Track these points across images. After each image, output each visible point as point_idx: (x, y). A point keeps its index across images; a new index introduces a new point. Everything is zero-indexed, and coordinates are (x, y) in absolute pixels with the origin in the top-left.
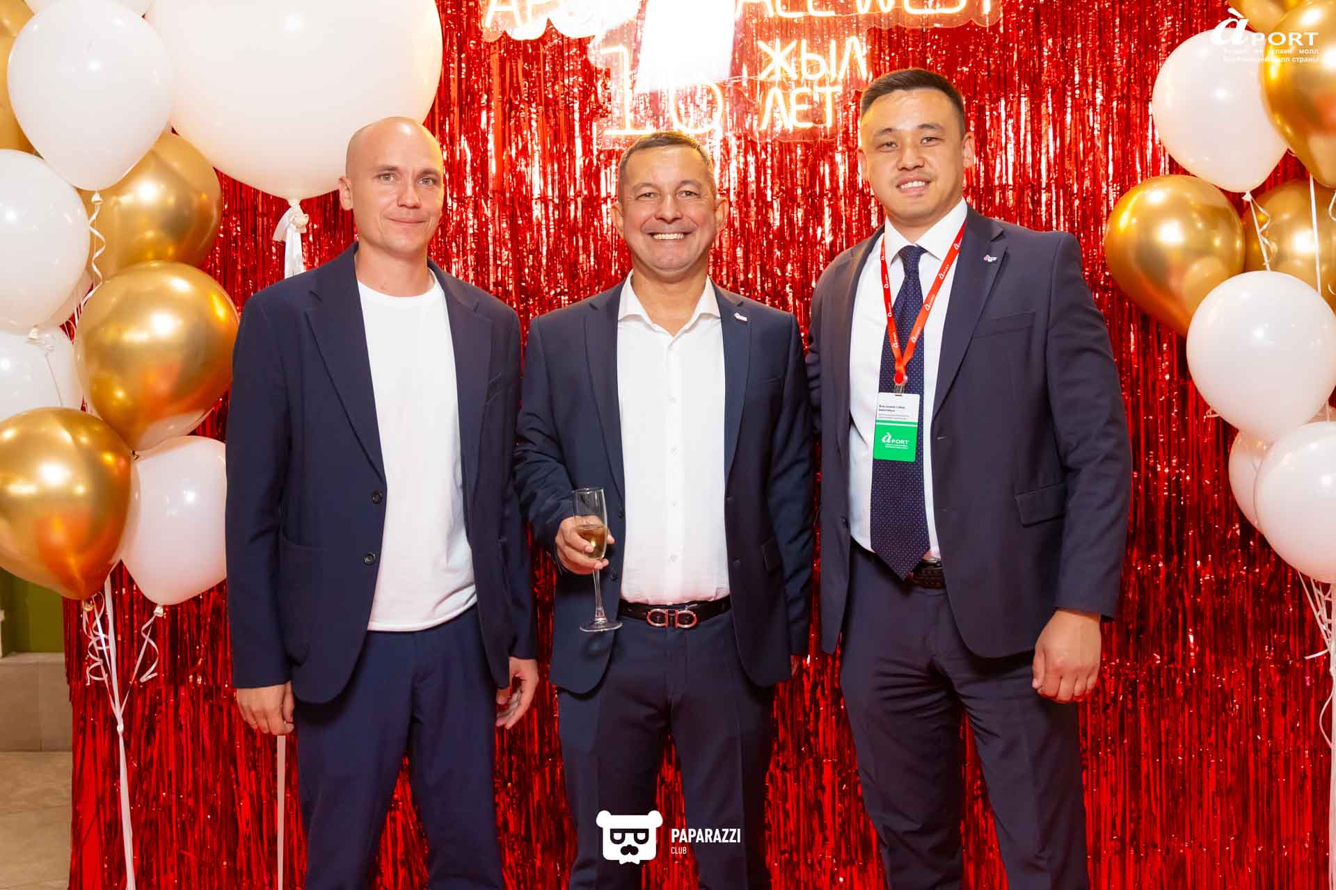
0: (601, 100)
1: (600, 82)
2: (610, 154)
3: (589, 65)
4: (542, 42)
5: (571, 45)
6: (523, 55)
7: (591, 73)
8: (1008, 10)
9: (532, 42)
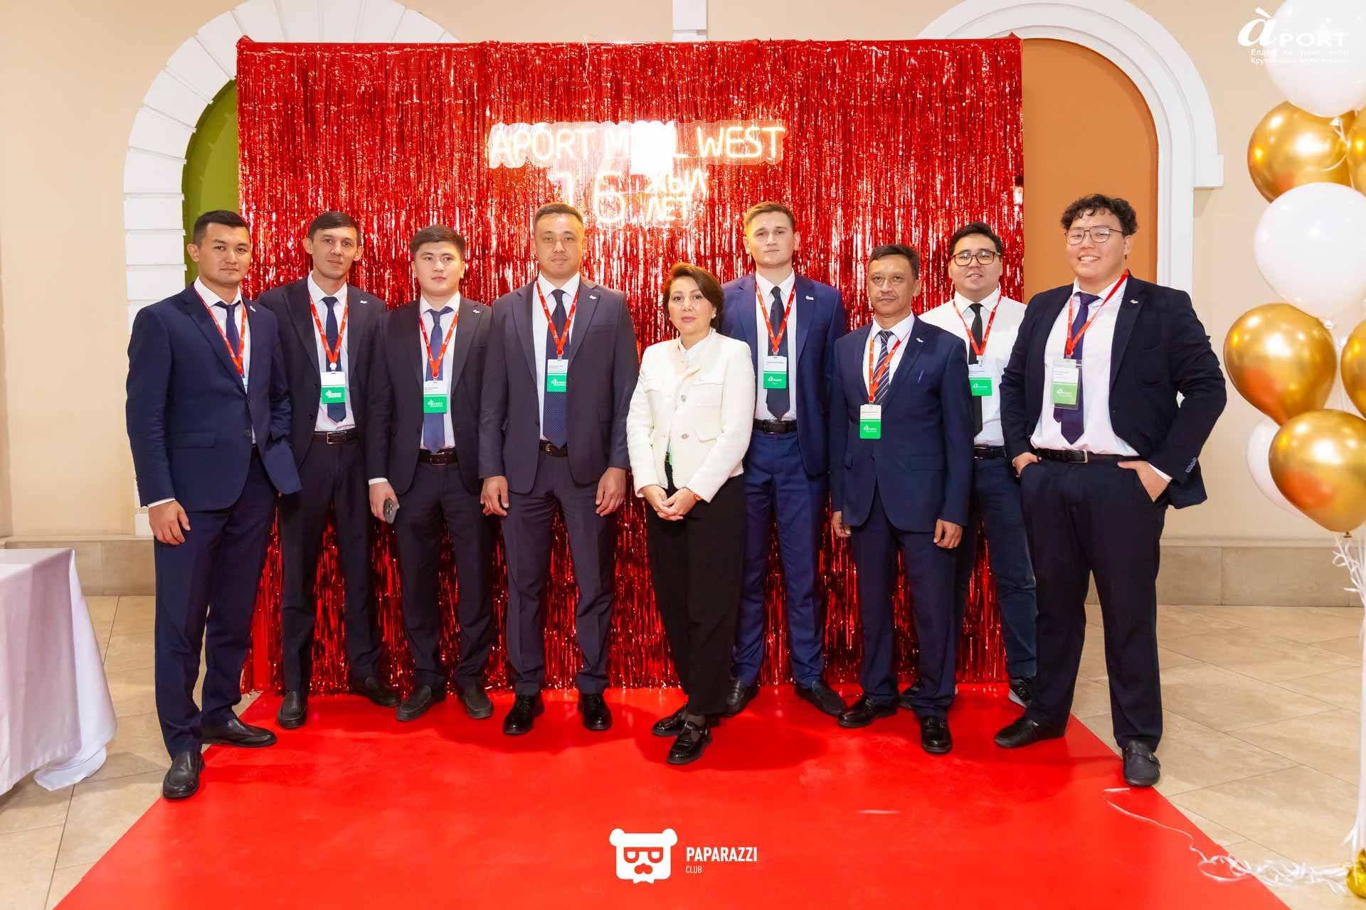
1: (555, 193)
3: (549, 182)
4: (523, 169)
5: (539, 172)
6: (512, 177)
7: (551, 188)
8: (786, 156)
9: (517, 169)
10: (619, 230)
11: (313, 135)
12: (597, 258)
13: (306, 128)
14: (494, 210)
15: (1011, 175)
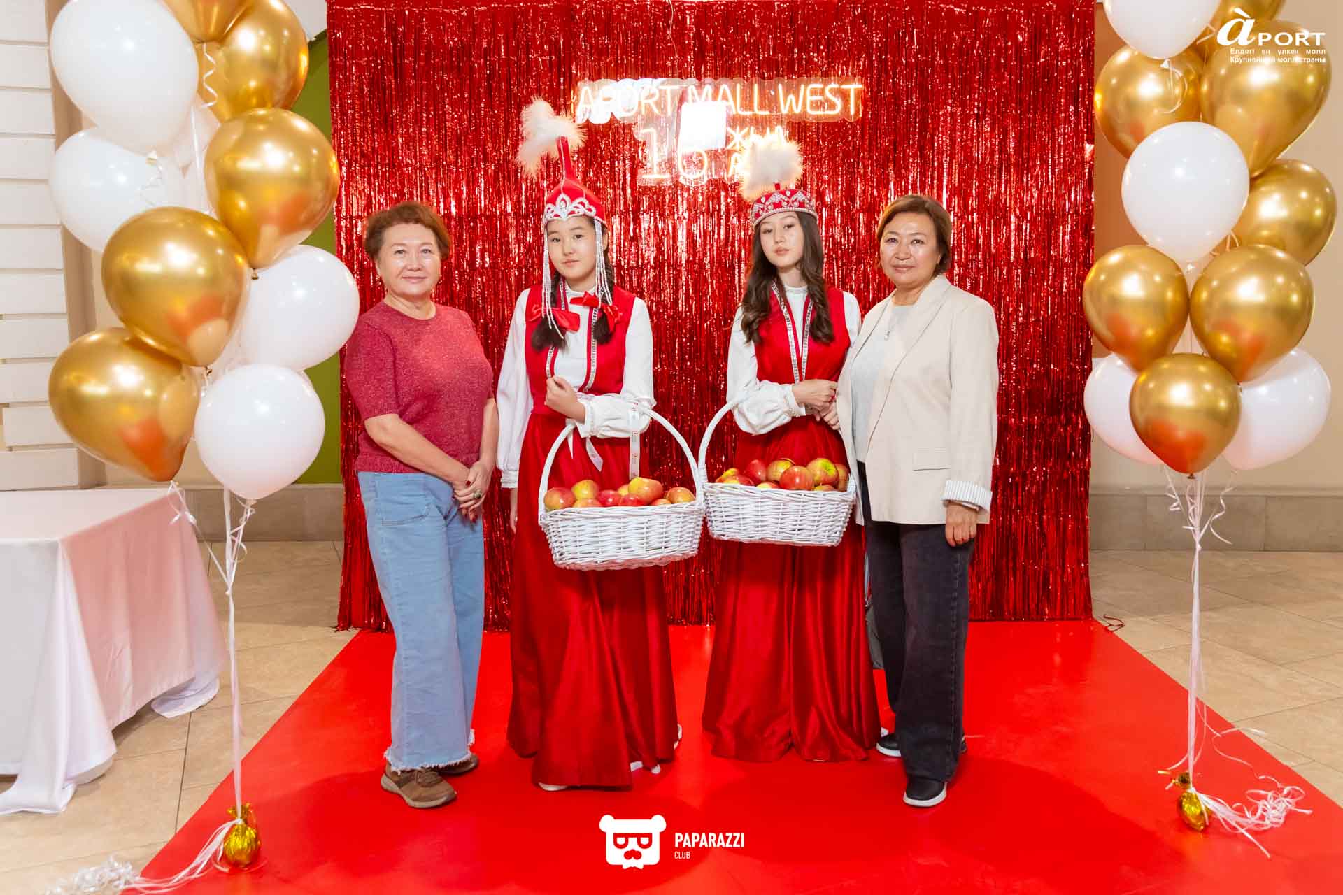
0: (640, 158)
1: (640, 149)
2: (646, 188)
3: (634, 139)
4: (608, 125)
5: (624, 127)
6: (598, 132)
7: (635, 144)
8: (865, 113)
9: (603, 125)
10: (702, 185)
11: (402, 89)
12: (680, 213)
13: (396, 82)
14: (580, 165)
15: (1084, 132)
